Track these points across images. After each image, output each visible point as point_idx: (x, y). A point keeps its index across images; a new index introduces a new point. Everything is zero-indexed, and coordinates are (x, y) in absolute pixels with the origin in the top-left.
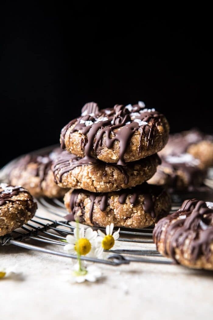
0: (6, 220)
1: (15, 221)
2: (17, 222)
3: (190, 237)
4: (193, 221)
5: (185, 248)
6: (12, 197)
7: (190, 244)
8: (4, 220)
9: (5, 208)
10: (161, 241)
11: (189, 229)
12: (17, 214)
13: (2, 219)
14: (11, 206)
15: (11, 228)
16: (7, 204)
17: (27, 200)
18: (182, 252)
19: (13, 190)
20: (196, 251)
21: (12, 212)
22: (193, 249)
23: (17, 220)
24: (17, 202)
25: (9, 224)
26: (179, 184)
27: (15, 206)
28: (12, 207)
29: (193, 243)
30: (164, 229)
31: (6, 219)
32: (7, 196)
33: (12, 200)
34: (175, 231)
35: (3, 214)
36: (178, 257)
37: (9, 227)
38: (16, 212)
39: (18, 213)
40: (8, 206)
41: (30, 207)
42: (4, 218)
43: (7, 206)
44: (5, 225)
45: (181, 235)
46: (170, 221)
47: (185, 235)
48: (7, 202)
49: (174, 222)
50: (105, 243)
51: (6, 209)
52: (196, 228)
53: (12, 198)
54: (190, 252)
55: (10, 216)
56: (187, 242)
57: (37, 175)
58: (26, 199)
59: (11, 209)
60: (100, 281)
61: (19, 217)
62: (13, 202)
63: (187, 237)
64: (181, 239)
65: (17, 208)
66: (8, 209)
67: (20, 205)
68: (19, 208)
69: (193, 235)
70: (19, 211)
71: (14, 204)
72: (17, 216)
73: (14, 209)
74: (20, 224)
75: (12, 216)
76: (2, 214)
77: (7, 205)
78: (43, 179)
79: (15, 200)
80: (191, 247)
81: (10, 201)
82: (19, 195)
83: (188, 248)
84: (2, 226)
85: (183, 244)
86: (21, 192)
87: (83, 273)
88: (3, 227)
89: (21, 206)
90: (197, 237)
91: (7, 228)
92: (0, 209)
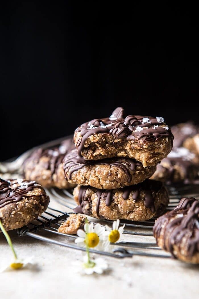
0: (23, 215)
1: (31, 215)
2: (32, 215)
3: (187, 235)
4: (190, 221)
5: (182, 246)
6: (27, 192)
7: (187, 241)
8: (21, 215)
9: (21, 204)
10: (161, 237)
11: (186, 227)
12: (32, 209)
13: (19, 213)
14: (27, 201)
15: (27, 221)
16: (24, 200)
17: (41, 195)
18: (180, 249)
19: (29, 186)
20: (192, 249)
21: (28, 207)
22: (190, 247)
23: (32, 214)
24: (32, 198)
25: (26, 218)
26: (176, 177)
27: (30, 201)
28: (28, 202)
29: (189, 241)
30: (163, 226)
31: (23, 213)
32: (23, 191)
33: (27, 195)
34: (173, 230)
35: (20, 210)
36: (176, 252)
37: (26, 220)
38: (32, 207)
39: (33, 207)
40: (24, 202)
41: (44, 201)
42: (21, 213)
43: (23, 201)
44: (22, 219)
45: (178, 233)
46: (169, 220)
47: (182, 233)
48: (24, 198)
49: (172, 220)
50: (111, 237)
51: (23, 205)
52: (192, 227)
53: (28, 193)
54: (186, 249)
55: (26, 211)
56: (184, 240)
57: (49, 168)
58: (40, 194)
59: (27, 204)
60: (107, 272)
61: (34, 211)
62: (28, 197)
63: (184, 236)
64: (179, 237)
65: (32, 203)
66: (25, 204)
67: (34, 200)
68: (34, 203)
69: (190, 234)
70: (34, 206)
71: (29, 199)
72: (32, 210)
73: (30, 204)
74: (35, 217)
75: (28, 211)
76: (19, 209)
77: (24, 201)
78: (54, 172)
79: (30, 196)
80: (187, 244)
81: (26, 197)
82: (34, 190)
83: (185, 246)
84: (19, 220)
85: (180, 241)
86: (36, 187)
87: (92, 265)
88: (21, 221)
89: (36, 201)
90: (193, 236)
91: (24, 221)
92: (18, 205)
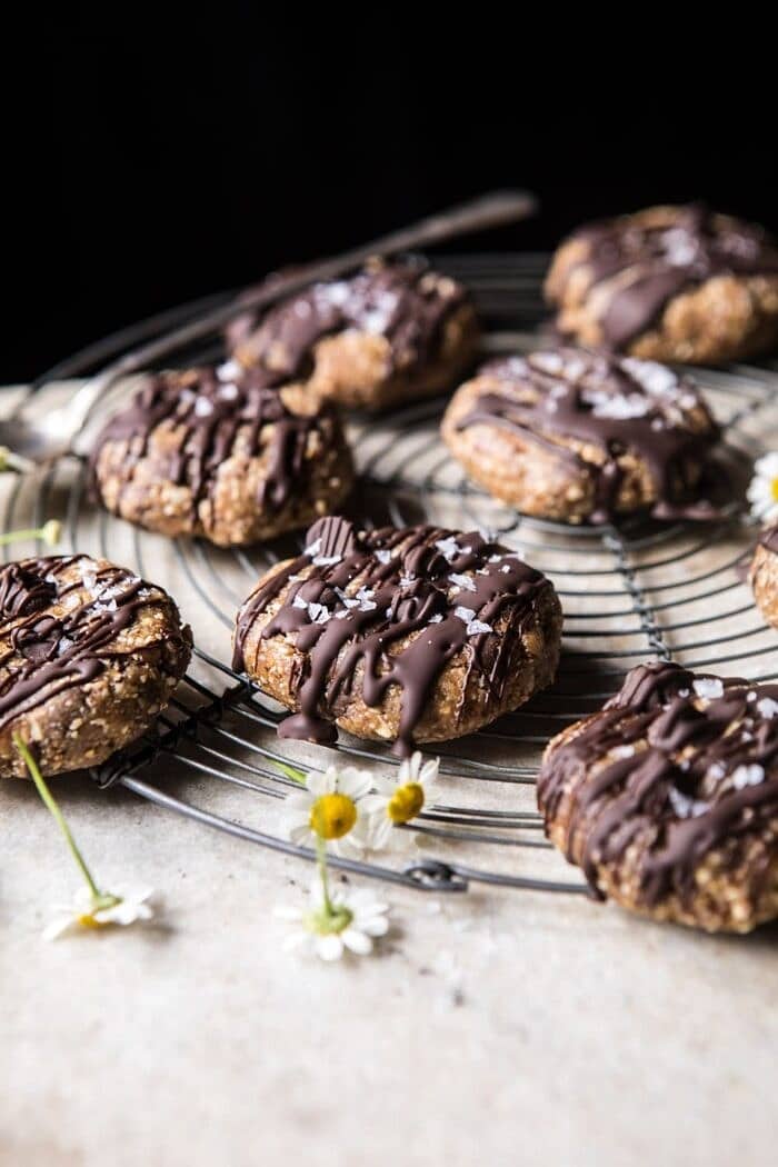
0: (106, 728)
1: (132, 724)
2: (138, 722)
3: (640, 838)
4: (653, 787)
5: (625, 871)
6: (117, 634)
7: (639, 857)
8: (101, 727)
9: (101, 689)
10: (559, 819)
11: (639, 810)
12: (135, 700)
13: (95, 725)
14: (117, 676)
15: (123, 742)
16: (107, 673)
17: (163, 640)
18: (617, 879)
19: (121, 601)
20: (655, 885)
21: (122, 697)
22: (647, 878)
23: (138, 717)
24: (135, 656)
25: (116, 735)
26: (626, 496)
27: (130, 672)
28: (120, 681)
29: (646, 861)
30: (568, 789)
31: (108, 723)
32: (104, 627)
33: (120, 649)
34: (602, 808)
35: (98, 711)
36: (604, 884)
37: (117, 741)
38: (135, 696)
39: (140, 695)
40: (110, 680)
41: (174, 662)
42: (101, 722)
43: (106, 678)
44: (106, 738)
45: (615, 828)
46: (588, 768)
47: (626, 829)
48: (107, 662)
49: (598, 768)
50: (395, 810)
51: (105, 692)
52: (658, 810)
53: (119, 639)
54: (637, 882)
55: (116, 712)
56: (632, 853)
57: (183, 480)
58: (159, 637)
59: (118, 688)
60: (385, 944)
61: (142, 706)
62: (121, 658)
63: (631, 841)
64: (616, 841)
65: (135, 682)
66: (111, 689)
67: (143, 664)
68: (143, 679)
69: (650, 834)
70: (141, 690)
71: (126, 663)
72: (137, 705)
73: (129, 686)
74: (146, 727)
75: (122, 712)
76: (94, 711)
77: (108, 676)
78: (202, 494)
79: (128, 650)
80: (640, 867)
81: (113, 657)
82: (139, 621)
83: (633, 872)
84: (97, 744)
85: (620, 857)
86: (143, 605)
87: (337, 922)
88: (100, 745)
89: (147, 667)
90: (660, 842)
91: (111, 745)
92: (88, 693)
